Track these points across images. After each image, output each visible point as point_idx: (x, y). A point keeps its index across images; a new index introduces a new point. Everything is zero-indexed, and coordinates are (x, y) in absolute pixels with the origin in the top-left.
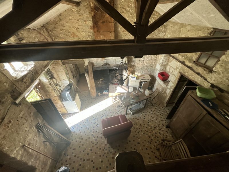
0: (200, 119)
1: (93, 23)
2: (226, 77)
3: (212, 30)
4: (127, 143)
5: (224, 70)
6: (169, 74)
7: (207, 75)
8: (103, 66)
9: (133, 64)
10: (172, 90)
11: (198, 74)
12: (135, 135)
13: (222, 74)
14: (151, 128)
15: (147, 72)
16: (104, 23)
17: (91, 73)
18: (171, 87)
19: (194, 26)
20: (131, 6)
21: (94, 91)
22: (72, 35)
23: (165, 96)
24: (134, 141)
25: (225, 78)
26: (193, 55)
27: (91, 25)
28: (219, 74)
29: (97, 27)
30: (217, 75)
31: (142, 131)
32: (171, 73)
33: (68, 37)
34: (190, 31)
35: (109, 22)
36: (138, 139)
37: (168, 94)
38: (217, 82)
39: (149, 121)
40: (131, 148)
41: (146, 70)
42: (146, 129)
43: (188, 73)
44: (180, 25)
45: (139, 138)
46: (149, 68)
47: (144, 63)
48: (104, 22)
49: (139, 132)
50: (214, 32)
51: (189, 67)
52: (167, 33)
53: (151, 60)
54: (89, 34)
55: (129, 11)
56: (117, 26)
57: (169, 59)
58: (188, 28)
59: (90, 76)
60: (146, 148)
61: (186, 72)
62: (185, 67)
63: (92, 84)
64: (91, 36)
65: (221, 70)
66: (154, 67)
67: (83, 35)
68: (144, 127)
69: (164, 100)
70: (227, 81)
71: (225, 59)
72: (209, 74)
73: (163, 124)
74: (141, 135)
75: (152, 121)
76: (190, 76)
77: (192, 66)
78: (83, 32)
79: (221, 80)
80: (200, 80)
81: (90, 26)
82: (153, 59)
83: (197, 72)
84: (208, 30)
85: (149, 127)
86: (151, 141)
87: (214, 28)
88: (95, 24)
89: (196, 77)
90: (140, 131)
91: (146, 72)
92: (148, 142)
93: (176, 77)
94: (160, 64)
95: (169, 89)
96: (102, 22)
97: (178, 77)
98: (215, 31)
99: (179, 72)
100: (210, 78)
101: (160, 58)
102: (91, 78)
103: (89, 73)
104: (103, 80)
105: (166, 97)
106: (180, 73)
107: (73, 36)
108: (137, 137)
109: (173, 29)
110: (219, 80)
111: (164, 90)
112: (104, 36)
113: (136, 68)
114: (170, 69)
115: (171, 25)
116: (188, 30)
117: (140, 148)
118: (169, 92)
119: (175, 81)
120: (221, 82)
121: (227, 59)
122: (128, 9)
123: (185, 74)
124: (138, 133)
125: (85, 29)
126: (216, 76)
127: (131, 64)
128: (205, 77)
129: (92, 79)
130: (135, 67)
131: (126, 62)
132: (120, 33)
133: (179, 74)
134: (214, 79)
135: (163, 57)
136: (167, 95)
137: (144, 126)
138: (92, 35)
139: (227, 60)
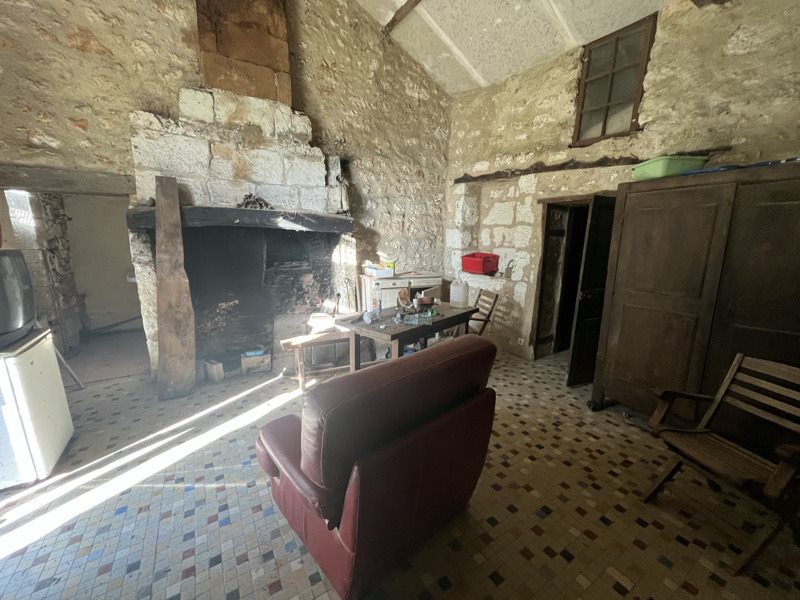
0: (725, 232)
1: (199, 12)
2: (689, 111)
3: (581, 50)
4: (487, 539)
5: (675, 101)
6: (496, 252)
7: (631, 145)
8: (243, 207)
9: (368, 223)
10: (532, 277)
11: (604, 162)
12: (498, 481)
13: (674, 113)
14: (544, 431)
15: (421, 263)
16: (248, 30)
17: (171, 236)
18: (526, 269)
19: (526, 74)
20: (342, 18)
21: (183, 345)
22: (70, 37)
23: (517, 319)
24: (512, 509)
25: (688, 117)
26: (558, 132)
27: (185, 25)
28: (666, 117)
29: (214, 31)
30: (661, 124)
31: (515, 452)
32: (501, 246)
33: (47, 38)
34: (521, 87)
35: (269, 33)
36: (522, 491)
37: (523, 305)
38: (672, 142)
39: (514, 411)
40: (527, 554)
41: (418, 256)
42: (527, 439)
43: (565, 185)
44: (485, 92)
45: (528, 488)
46: (426, 247)
47: (407, 225)
48: (249, 25)
49: (509, 461)
50: (587, 53)
51: (562, 167)
52: (453, 131)
53: (426, 215)
54: (175, 59)
55: (337, 30)
56: (299, 66)
57: (479, 208)
58: (513, 85)
59: (166, 252)
60: (600, 515)
61: (559, 188)
62: (551, 173)
63: (173, 301)
64: (182, 69)
65: (667, 107)
66: (439, 243)
67: (142, 54)
68: (511, 434)
69: (518, 334)
70: (699, 118)
71: (659, 78)
72: (637, 138)
73: (571, 405)
74: (524, 471)
75: (526, 406)
76: (576, 188)
77: (570, 158)
78: (144, 45)
79: (683, 127)
80: (616, 175)
81: (183, 31)
82: (431, 212)
83: (595, 160)
84: (572, 55)
85: (534, 429)
86: (591, 478)
87: (584, 46)
88: (210, 19)
89: (600, 177)
90: (510, 455)
91: (418, 261)
92: (583, 485)
93: (529, 224)
94: (457, 227)
95: (523, 280)
96: (237, 20)
97: (540, 218)
98: (590, 51)
99: (535, 202)
100: (648, 147)
101: (450, 209)
102: (167, 265)
103: (160, 236)
104: (236, 306)
105: (519, 322)
106: (539, 202)
107: (78, 41)
108: (514, 486)
109: (469, 112)
110: (677, 130)
111: (505, 300)
112: (250, 78)
113: (381, 242)
114: (492, 236)
115: (460, 105)
116: (513, 90)
117: (575, 532)
118: (524, 292)
119: (534, 237)
120: (685, 132)
121: (662, 75)
122: (333, 23)
123: (558, 195)
124: (506, 465)
125: (153, 32)
126: (661, 128)
127: (362, 222)
128: (627, 154)
129: (175, 267)
130: (376, 236)
131: (344, 203)
132: (309, 91)
133: (540, 207)
134: (657, 140)
135: (463, 198)
136: (521, 310)
137: (508, 430)
138: (188, 68)
139: (664, 77)
